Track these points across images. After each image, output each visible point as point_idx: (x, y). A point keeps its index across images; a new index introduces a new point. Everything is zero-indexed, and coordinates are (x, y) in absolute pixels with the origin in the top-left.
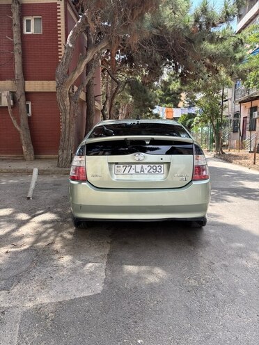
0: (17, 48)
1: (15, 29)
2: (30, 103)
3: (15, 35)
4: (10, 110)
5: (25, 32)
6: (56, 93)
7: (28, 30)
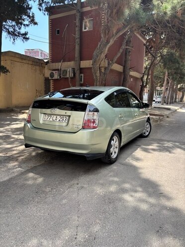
0: (78, 41)
1: (77, 29)
2: (83, 75)
3: (76, 33)
4: (69, 80)
5: (84, 30)
6: (91, 68)
7: (85, 29)
